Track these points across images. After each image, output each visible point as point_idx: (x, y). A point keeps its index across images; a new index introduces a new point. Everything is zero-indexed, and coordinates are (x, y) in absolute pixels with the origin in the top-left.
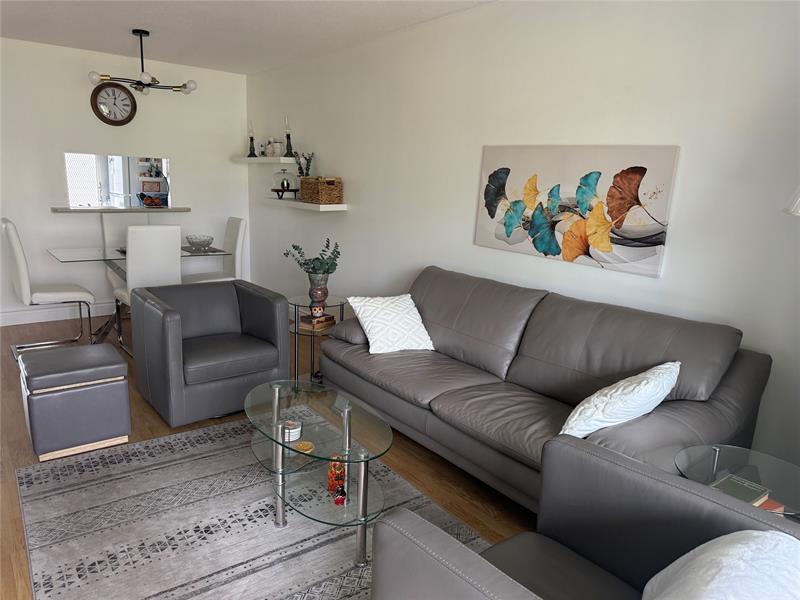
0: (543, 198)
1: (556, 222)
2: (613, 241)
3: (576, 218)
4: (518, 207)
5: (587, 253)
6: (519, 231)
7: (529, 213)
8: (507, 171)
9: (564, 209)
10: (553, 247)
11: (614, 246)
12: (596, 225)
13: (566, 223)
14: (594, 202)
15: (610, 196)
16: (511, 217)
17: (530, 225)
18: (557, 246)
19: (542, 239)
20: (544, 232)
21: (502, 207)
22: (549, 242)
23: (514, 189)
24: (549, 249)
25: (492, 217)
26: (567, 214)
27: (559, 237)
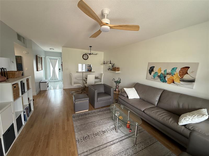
0: (163, 72)
1: (166, 76)
2: (180, 81)
3: (171, 76)
4: (157, 73)
5: (174, 82)
6: (157, 77)
7: (159, 74)
8: (154, 67)
9: (168, 74)
11: (181, 82)
12: (176, 77)
13: (168, 77)
14: (175, 73)
15: (180, 72)
16: (155, 75)
17: (159, 77)
18: (166, 81)
19: (162, 79)
20: (163, 78)
21: (153, 73)
22: (164, 80)
23: (155, 70)
24: (164, 81)
25: (150, 75)
26: (168, 75)
27: (166, 79)
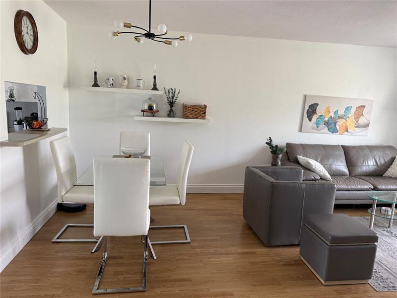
0: (332, 114)
1: (337, 122)
3: (344, 120)
4: (322, 117)
5: (347, 131)
6: (322, 126)
7: (326, 119)
8: (317, 105)
9: (339, 117)
10: (336, 130)
11: (356, 128)
12: (350, 123)
13: (340, 122)
14: (350, 115)
15: (355, 113)
16: (319, 121)
17: (327, 124)
19: (331, 128)
20: (332, 125)
21: (314, 118)
22: (334, 129)
23: (320, 111)
25: (310, 121)
26: (341, 119)
27: (338, 127)
